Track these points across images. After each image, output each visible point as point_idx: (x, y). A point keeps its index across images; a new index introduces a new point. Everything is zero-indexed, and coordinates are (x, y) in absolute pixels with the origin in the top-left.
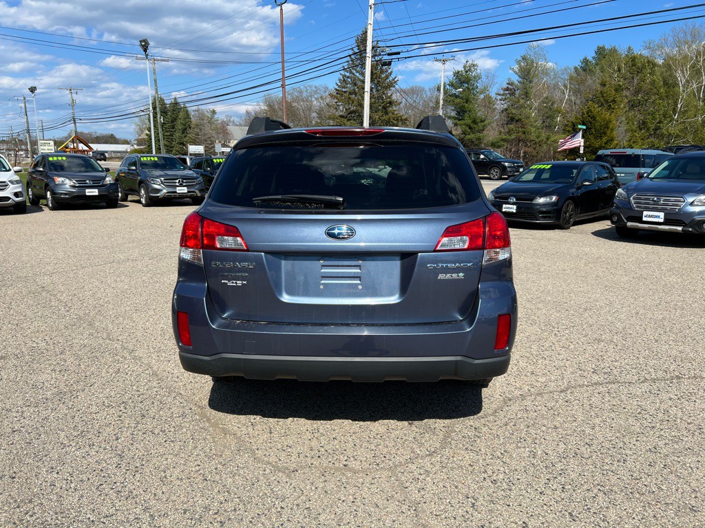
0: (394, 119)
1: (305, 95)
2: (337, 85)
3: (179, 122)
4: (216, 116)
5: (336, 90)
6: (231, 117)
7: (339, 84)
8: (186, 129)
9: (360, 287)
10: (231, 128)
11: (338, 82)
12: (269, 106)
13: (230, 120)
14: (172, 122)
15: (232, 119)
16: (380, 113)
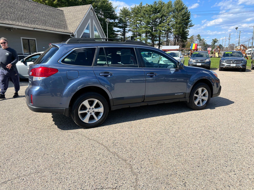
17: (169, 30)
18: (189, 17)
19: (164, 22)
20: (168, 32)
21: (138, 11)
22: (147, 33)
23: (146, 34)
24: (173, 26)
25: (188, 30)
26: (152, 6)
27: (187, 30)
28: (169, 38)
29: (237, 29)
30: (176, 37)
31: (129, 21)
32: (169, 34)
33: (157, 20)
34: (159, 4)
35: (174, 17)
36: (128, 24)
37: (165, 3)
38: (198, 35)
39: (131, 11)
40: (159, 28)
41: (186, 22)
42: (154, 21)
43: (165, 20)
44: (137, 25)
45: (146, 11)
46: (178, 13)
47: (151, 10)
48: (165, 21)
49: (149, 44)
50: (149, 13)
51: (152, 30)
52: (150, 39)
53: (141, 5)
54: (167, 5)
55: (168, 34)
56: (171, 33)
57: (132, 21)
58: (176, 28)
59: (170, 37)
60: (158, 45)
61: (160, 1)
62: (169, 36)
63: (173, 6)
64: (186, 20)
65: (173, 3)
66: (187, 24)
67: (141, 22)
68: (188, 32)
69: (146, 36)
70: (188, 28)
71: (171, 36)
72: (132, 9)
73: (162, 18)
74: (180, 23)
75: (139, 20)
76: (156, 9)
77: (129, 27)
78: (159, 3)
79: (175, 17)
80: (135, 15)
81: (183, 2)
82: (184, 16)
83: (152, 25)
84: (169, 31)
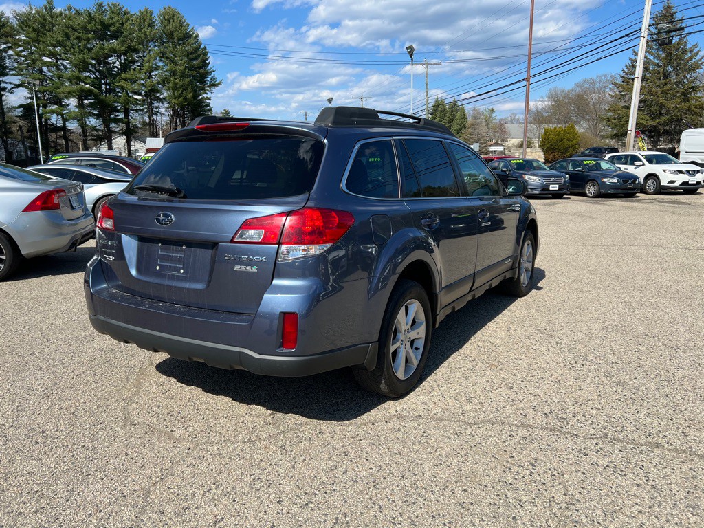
0: (696, 107)
1: (597, 85)
2: (624, 72)
3: (455, 122)
4: (494, 115)
5: (623, 77)
6: (516, 115)
7: (626, 70)
8: (461, 129)
9: (182, 271)
10: (509, 126)
11: (625, 68)
12: (555, 101)
13: (514, 118)
14: (450, 123)
15: (516, 117)
16: (677, 101)
17: (152, 93)
18: (207, 62)
19: (135, 68)
20: (151, 99)
21: (43, 25)
22: (81, 95)
23: (80, 99)
24: (164, 82)
25: (209, 95)
26: (90, 15)
27: (205, 95)
28: (157, 115)
29: (330, 102)
30: (175, 114)
31: (11, 52)
32: (156, 104)
33: (111, 60)
34: (113, 12)
35: (163, 56)
36: (8, 62)
37: (131, 13)
38: (224, 110)
39: (14, 22)
40: (123, 83)
41: (199, 73)
42: (102, 60)
43: (136, 63)
44: (45, 69)
45: (72, 27)
46: (175, 47)
47: (89, 26)
48: (138, 66)
49: (97, 130)
50: (83, 35)
51: (100, 88)
52: (94, 115)
53: (51, 9)
54: (138, 20)
55: (151, 103)
56: (160, 100)
57: (24, 56)
58: (175, 87)
59: (158, 112)
60: (122, 134)
61: (113, 5)
62: (155, 109)
63: (158, 25)
64: (200, 68)
65: (156, 16)
66: (202, 79)
67: (57, 60)
68: (208, 101)
69: (80, 105)
70: (208, 90)
71: (162, 110)
72: (17, 15)
73: (125, 55)
74: (183, 76)
75: (52, 55)
76: (105, 26)
77: (14, 72)
78: (111, 9)
79: (167, 58)
80: (33, 35)
81: (185, 18)
82: (192, 56)
83: (97, 74)
84: (154, 96)
